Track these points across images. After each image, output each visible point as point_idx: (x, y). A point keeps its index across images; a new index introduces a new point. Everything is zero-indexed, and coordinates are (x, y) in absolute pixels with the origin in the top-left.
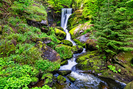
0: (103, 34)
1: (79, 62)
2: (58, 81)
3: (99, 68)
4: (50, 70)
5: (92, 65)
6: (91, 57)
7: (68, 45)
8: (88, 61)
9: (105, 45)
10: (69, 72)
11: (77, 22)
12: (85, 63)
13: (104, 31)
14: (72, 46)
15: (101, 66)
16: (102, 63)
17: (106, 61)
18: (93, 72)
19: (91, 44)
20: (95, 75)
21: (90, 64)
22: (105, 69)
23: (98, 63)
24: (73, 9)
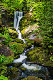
0: (47, 34)
1: (28, 56)
2: (12, 71)
3: (43, 60)
4: (5, 64)
5: (38, 57)
6: (37, 52)
7: (20, 42)
8: (36, 55)
9: (48, 42)
10: (21, 64)
11: (27, 24)
12: (33, 56)
13: (48, 31)
14: (23, 43)
15: (45, 58)
16: (46, 56)
17: (49, 54)
18: (39, 63)
19: (38, 41)
20: (40, 65)
21: (37, 57)
22: (47, 60)
23: (42, 56)
24: (24, 12)
